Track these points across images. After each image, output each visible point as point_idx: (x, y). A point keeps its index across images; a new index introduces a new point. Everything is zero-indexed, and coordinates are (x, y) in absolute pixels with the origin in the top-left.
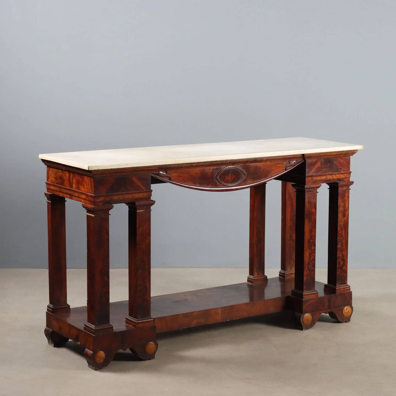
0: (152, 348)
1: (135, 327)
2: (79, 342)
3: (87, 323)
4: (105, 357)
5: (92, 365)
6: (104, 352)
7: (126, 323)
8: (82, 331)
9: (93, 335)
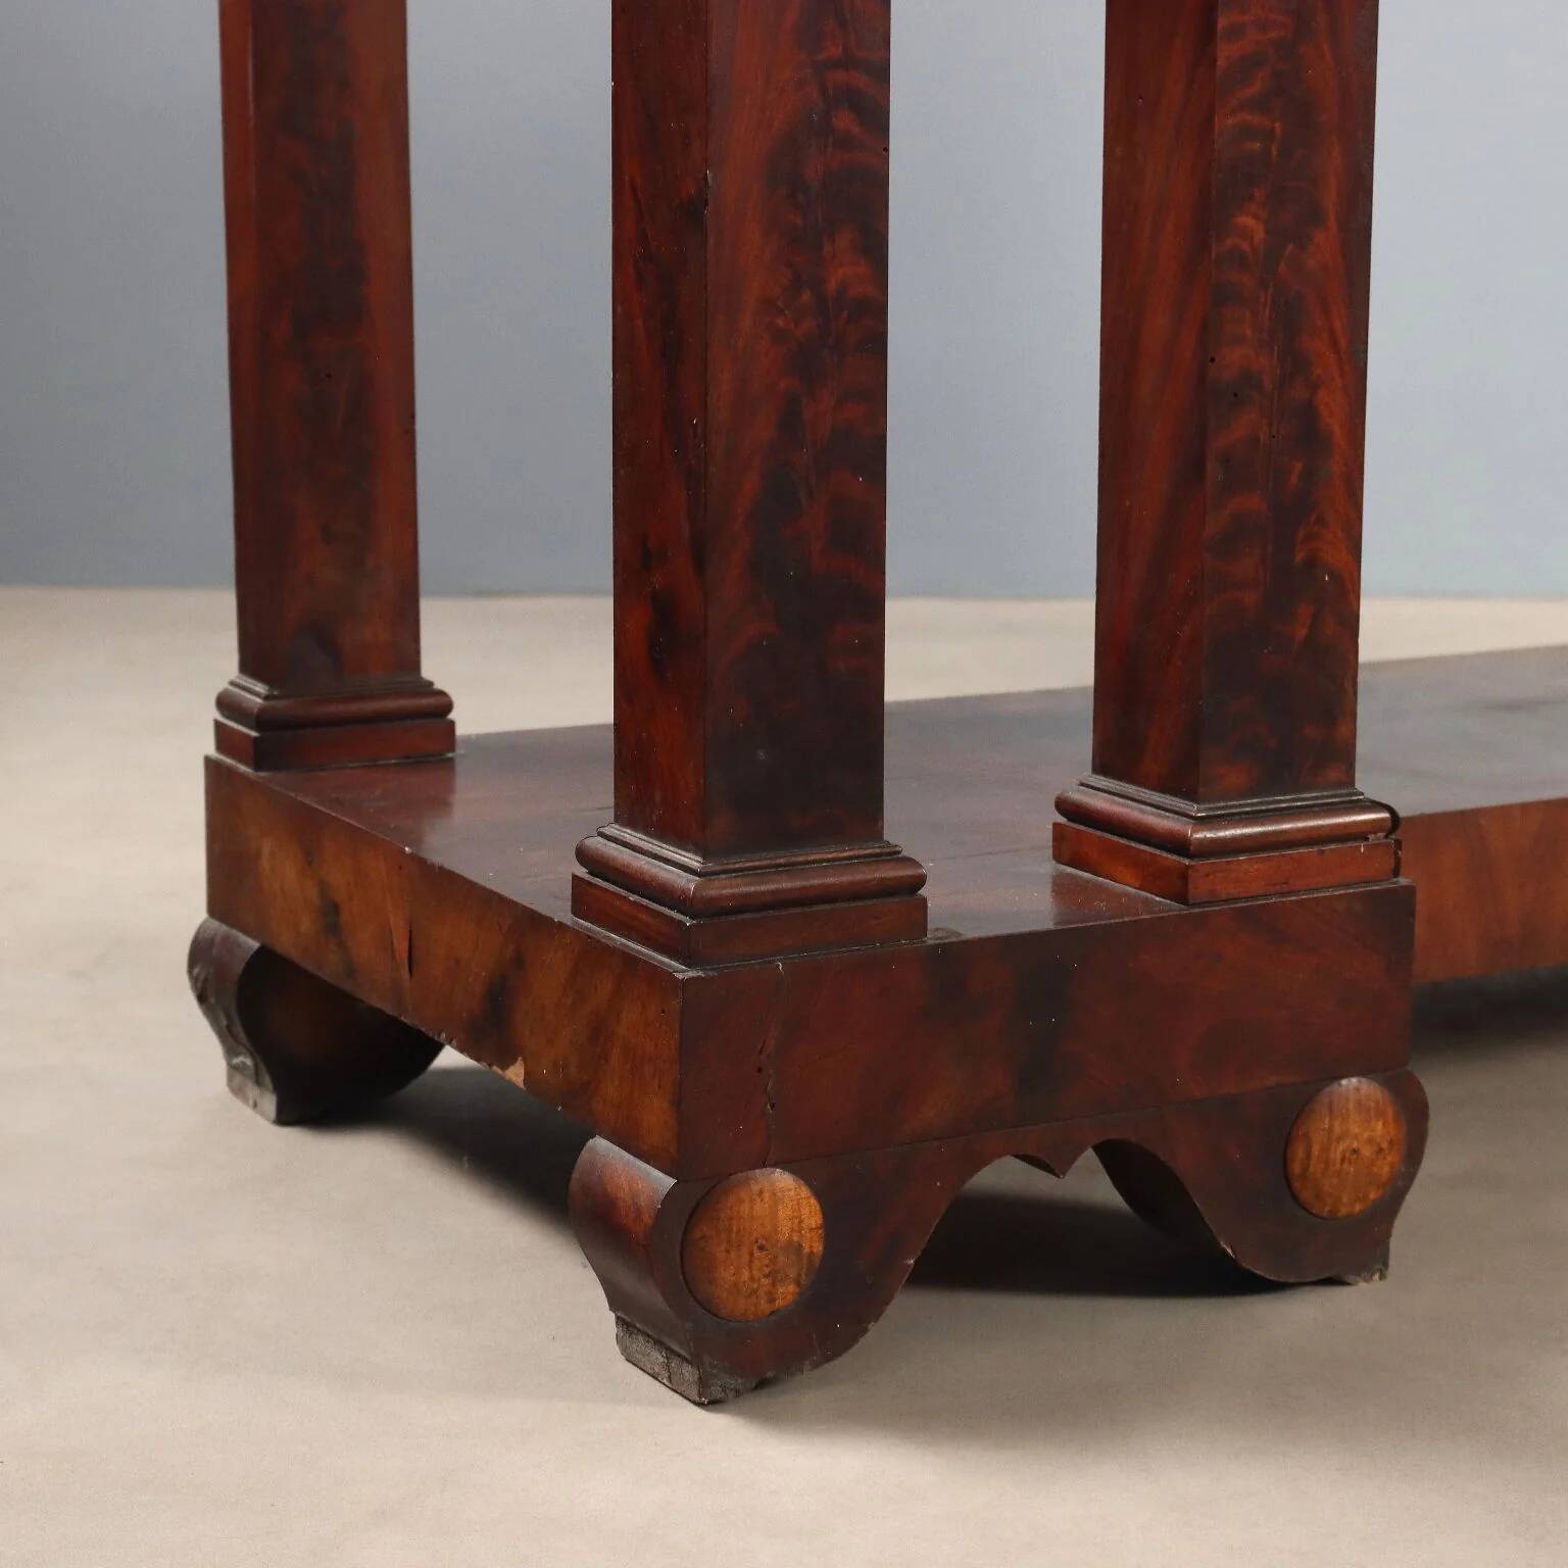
0: (1367, 1152)
1: (1181, 897)
2: (513, 1061)
3: (614, 830)
4: (818, 1248)
5: (659, 1344)
6: (808, 1181)
7: (1058, 857)
8: (547, 921)
9: (683, 972)
